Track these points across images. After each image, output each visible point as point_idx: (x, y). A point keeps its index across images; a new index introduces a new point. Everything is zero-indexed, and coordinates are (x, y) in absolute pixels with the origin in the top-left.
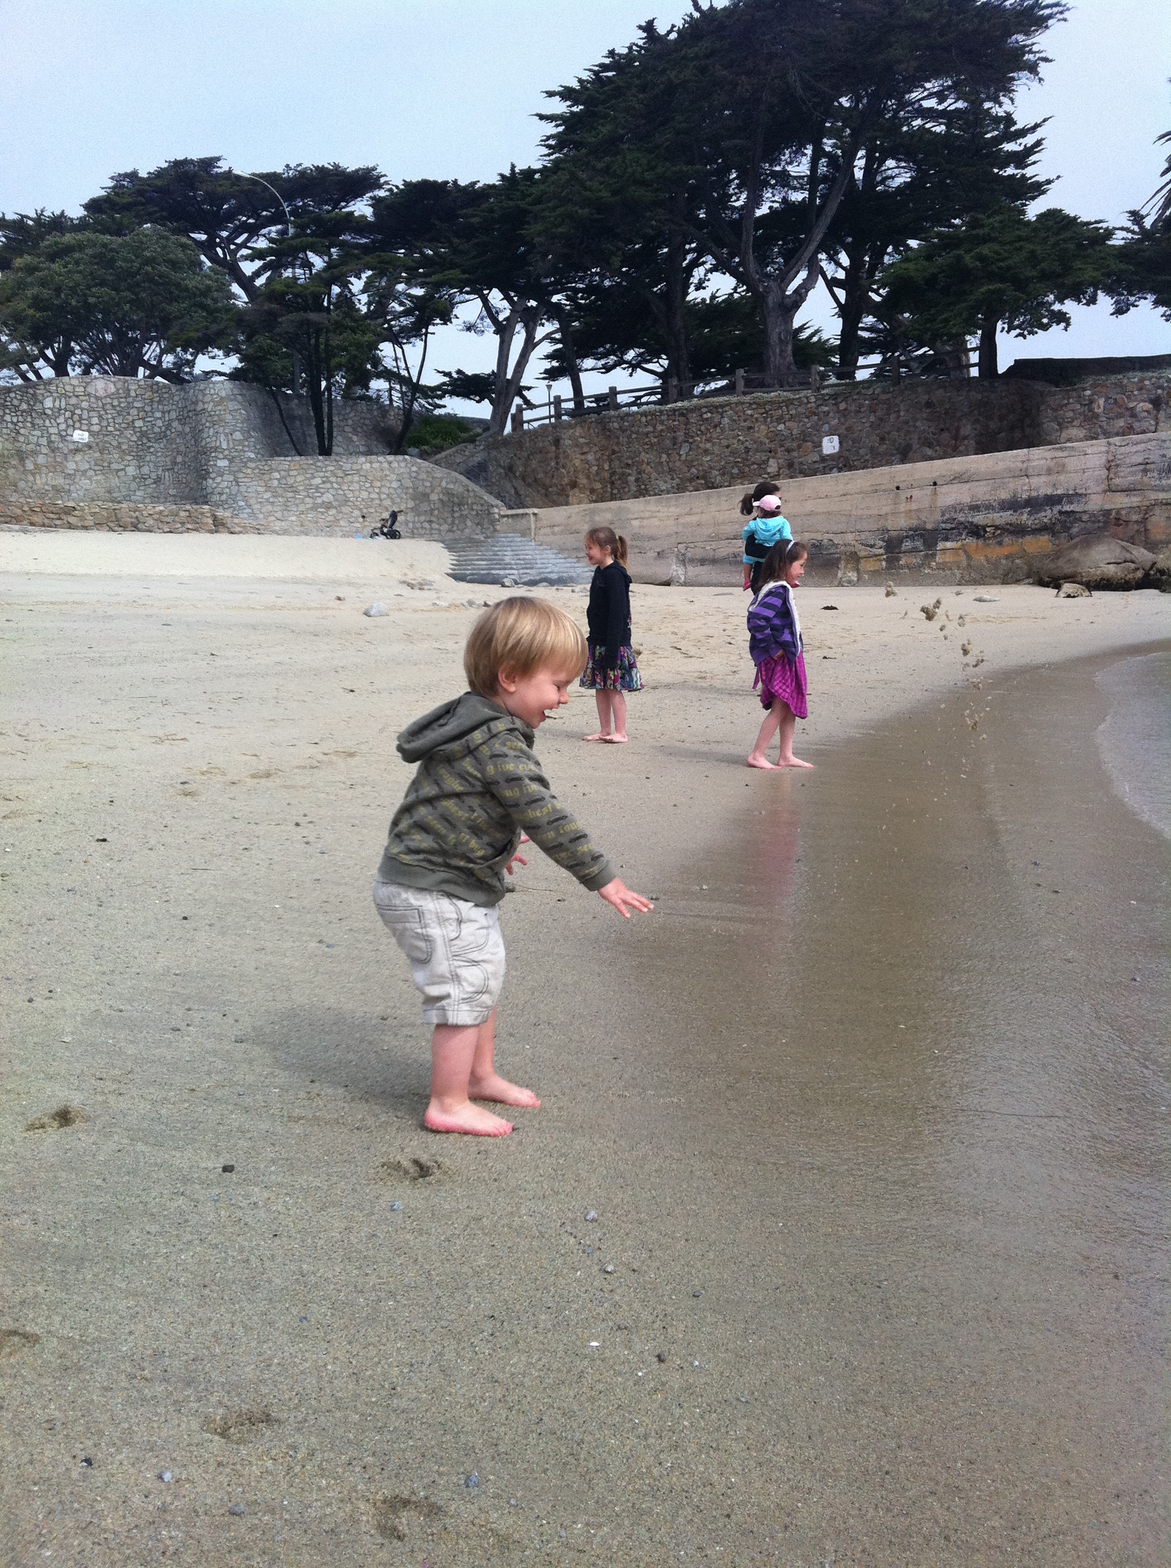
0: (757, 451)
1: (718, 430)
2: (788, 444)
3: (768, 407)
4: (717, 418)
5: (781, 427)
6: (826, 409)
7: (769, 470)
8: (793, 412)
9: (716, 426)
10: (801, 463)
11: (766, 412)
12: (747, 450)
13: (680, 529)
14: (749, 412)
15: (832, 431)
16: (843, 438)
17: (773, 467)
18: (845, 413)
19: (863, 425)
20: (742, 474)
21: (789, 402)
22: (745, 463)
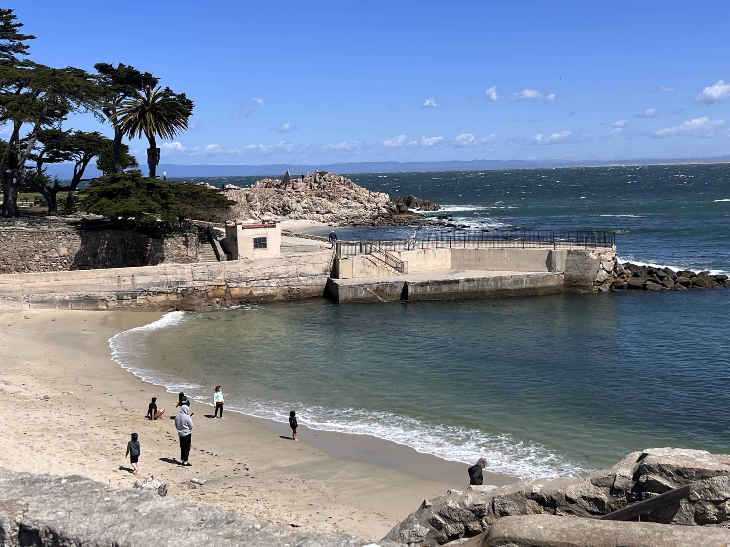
0: (29, 251)
1: (10, 241)
2: (44, 250)
3: (34, 234)
4: (9, 237)
5: (40, 242)
6: (61, 237)
7: (35, 259)
8: (46, 237)
9: (9, 240)
10: (51, 257)
11: (33, 236)
12: (25, 250)
13: (24, 288)
14: (25, 235)
15: (64, 246)
16: (69, 249)
17: (37, 258)
18: (69, 239)
19: (77, 244)
20: (22, 260)
21: (44, 233)
22: (23, 255)
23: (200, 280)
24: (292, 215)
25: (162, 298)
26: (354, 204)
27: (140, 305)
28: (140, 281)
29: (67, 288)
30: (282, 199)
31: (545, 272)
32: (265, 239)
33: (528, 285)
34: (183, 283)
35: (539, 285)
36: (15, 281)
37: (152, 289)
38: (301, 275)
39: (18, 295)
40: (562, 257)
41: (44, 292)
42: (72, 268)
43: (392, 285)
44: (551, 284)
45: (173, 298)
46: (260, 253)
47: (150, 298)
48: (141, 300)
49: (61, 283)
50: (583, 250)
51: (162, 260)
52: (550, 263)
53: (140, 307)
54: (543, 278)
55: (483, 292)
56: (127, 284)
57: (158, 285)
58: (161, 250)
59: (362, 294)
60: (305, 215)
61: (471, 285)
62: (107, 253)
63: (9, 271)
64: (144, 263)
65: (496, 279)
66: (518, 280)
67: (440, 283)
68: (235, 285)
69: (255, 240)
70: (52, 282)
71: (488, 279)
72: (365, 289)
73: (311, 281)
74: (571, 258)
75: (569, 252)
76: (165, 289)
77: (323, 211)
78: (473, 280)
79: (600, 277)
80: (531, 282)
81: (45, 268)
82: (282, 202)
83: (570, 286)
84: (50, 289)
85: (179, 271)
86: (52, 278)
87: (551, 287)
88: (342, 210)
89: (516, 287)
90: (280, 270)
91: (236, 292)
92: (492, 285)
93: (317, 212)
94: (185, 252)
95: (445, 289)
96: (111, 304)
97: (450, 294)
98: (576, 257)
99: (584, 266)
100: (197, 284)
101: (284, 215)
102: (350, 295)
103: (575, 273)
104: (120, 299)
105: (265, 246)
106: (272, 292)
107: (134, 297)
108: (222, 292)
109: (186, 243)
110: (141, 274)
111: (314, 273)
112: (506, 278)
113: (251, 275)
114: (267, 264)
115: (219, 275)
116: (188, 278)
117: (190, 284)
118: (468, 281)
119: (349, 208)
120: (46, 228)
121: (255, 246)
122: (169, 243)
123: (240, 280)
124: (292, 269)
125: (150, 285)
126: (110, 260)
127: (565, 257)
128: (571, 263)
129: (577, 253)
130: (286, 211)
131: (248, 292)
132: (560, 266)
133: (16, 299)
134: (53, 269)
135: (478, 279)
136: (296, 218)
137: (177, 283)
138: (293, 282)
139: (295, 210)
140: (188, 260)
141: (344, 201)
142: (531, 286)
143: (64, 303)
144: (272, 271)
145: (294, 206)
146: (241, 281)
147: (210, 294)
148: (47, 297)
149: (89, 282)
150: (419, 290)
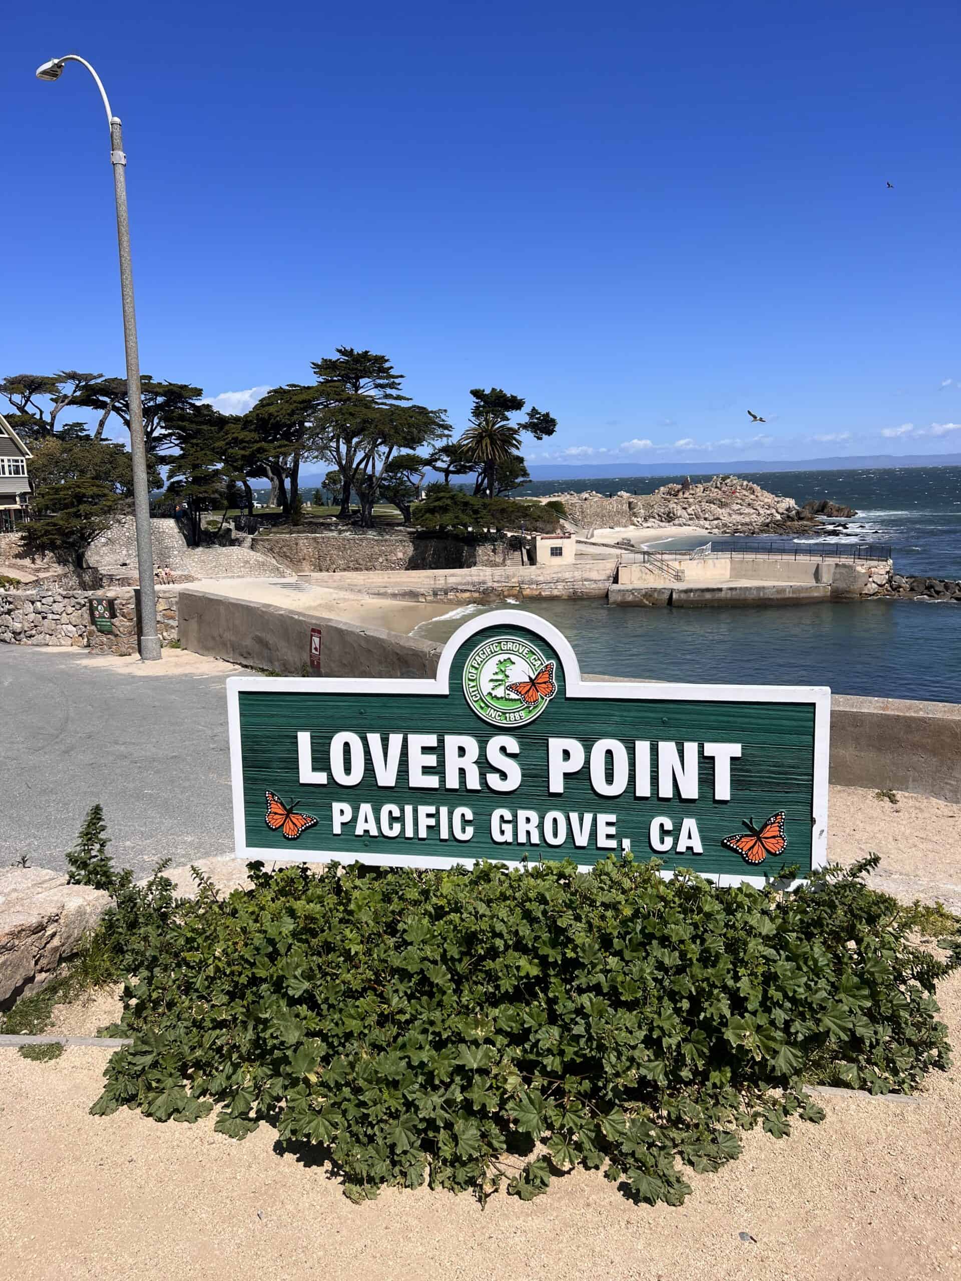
0: (375, 555)
2: (386, 554)
3: (379, 541)
4: (362, 543)
5: (384, 548)
6: (399, 544)
7: (379, 561)
8: (388, 544)
9: (361, 545)
10: (391, 560)
11: (379, 543)
12: (372, 554)
13: (368, 583)
14: (373, 542)
15: (400, 551)
16: (404, 554)
17: (381, 560)
18: (404, 546)
19: (410, 550)
20: (370, 561)
21: (386, 541)
22: (371, 558)
23: (498, 582)
24: (676, 522)
25: (467, 595)
26: (747, 510)
27: (450, 600)
28: (452, 580)
29: (397, 584)
30: (667, 506)
31: (813, 583)
32: (561, 549)
33: (791, 595)
34: (484, 583)
35: (802, 595)
36: (359, 577)
37: (460, 587)
38: (586, 580)
39: (361, 588)
40: (829, 570)
41: (379, 587)
42: (407, 569)
43: (660, 591)
44: (816, 594)
45: (476, 595)
46: (557, 560)
47: (458, 594)
48: (451, 595)
49: (392, 580)
50: (851, 563)
51: (475, 564)
52: (817, 575)
53: (450, 602)
54: (807, 589)
55: (745, 600)
56: (441, 583)
57: (465, 584)
58: (474, 556)
59: (630, 598)
60: (690, 522)
61: (734, 593)
62: (433, 557)
63: (361, 570)
64: (461, 567)
65: (759, 589)
66: (781, 590)
67: (704, 591)
68: (526, 586)
69: (552, 549)
70: (386, 579)
71: (751, 588)
72: (633, 594)
73: (594, 586)
74: (838, 570)
75: (837, 565)
76: (470, 588)
77: (711, 518)
78: (735, 589)
79: (869, 590)
80: (793, 592)
81: (387, 568)
82: (667, 509)
83: (837, 597)
84: (384, 585)
85: (481, 574)
86: (386, 576)
87: (816, 597)
88: (734, 517)
89: (779, 596)
90: (567, 575)
91: (527, 592)
92: (754, 595)
93: (706, 519)
94: (493, 559)
95: (708, 596)
96: (429, 598)
97: (712, 600)
98: (843, 571)
99: (851, 579)
100: (496, 585)
101: (669, 522)
102: (619, 598)
103: (841, 585)
104: (435, 594)
105: (561, 554)
106: (558, 593)
107: (446, 594)
108: (516, 592)
109: (494, 551)
110: (453, 575)
111: (598, 578)
112: (768, 588)
113: (541, 578)
114: (556, 570)
115: (513, 577)
116: (488, 579)
117: (490, 584)
118: (731, 589)
119: (741, 514)
120: (388, 537)
121: (552, 554)
122: (480, 551)
123: (531, 582)
124: (578, 575)
125: (461, 584)
126: (435, 563)
127: (832, 570)
128: (838, 576)
129: (844, 566)
130: (671, 517)
131: (537, 593)
132: (826, 578)
133: (359, 591)
134: (393, 569)
135: (741, 588)
136: (680, 525)
137: (480, 583)
138: (578, 586)
139: (680, 517)
140: (494, 565)
141: (736, 507)
142: (794, 596)
143: (394, 596)
144: (560, 575)
145: (680, 512)
146: (532, 584)
147: (506, 593)
148: (382, 590)
149: (413, 580)
150: (683, 596)
